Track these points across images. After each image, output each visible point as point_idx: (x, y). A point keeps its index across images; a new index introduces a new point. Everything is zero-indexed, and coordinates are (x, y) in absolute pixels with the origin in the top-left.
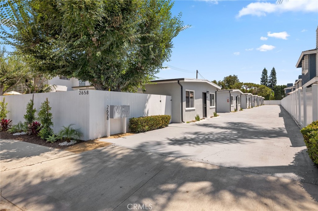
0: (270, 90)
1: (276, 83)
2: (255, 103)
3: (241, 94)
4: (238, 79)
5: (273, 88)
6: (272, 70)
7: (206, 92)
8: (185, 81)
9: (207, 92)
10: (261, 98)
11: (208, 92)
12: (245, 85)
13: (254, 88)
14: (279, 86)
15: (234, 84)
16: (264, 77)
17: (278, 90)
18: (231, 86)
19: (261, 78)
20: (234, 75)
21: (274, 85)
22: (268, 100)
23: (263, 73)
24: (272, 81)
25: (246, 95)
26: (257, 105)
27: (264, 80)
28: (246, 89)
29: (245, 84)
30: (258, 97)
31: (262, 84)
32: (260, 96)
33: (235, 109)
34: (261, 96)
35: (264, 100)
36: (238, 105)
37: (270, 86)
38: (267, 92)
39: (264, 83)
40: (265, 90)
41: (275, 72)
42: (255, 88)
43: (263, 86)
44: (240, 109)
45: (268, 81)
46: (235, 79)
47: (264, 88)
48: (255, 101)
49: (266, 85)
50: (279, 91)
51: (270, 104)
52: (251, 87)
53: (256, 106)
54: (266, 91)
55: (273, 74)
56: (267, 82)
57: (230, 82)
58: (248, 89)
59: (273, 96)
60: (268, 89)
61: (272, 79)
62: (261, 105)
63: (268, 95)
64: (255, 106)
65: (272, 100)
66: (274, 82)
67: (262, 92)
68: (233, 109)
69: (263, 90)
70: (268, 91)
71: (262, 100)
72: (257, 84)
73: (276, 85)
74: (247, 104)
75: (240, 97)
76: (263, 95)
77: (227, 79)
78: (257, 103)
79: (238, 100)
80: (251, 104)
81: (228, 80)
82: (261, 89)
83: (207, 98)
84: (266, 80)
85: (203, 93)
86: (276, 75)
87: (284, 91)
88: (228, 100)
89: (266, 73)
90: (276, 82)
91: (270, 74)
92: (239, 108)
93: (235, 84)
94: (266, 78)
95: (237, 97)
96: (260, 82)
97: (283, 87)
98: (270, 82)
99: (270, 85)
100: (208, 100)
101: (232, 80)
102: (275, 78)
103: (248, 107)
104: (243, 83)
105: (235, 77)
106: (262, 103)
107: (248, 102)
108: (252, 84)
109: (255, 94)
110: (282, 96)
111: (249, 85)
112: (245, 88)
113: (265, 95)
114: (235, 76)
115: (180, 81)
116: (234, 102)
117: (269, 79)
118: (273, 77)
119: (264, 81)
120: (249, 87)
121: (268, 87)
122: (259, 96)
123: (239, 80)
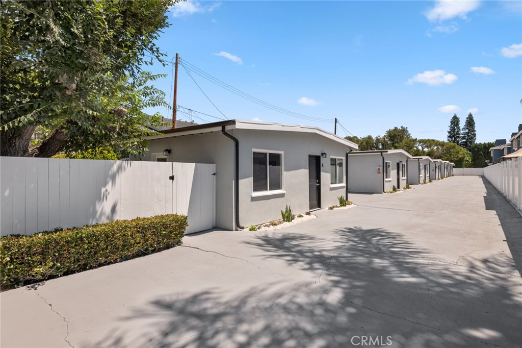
0: (464, 150)
1: (475, 139)
2: (437, 174)
3: (408, 158)
4: (409, 133)
5: (470, 147)
6: (467, 118)
7: (320, 155)
8: (238, 126)
9: (322, 154)
10: (448, 164)
11: (325, 153)
12: (420, 143)
13: (435, 148)
14: (480, 144)
15: (401, 141)
16: (454, 129)
17: (478, 151)
18: (396, 145)
19: (449, 131)
20: (402, 127)
21: (471, 142)
22: (461, 167)
23: (451, 122)
24: (468, 136)
25: (418, 159)
26: (440, 177)
27: (453, 134)
28: (423, 149)
29: (421, 141)
30: (441, 163)
31: (450, 141)
32: (447, 160)
33: (394, 187)
34: (447, 162)
35: (454, 167)
36: (401, 178)
37: (465, 145)
38: (458, 155)
39: (453, 139)
40: (456, 151)
41: (473, 121)
42: (438, 148)
43: (452, 144)
44: (405, 187)
45: (461, 136)
46: (403, 134)
47: (454, 147)
48: (437, 170)
49: (458, 143)
50: (481, 153)
51: (464, 175)
52: (430, 146)
53: (439, 179)
54: (458, 153)
55: (470, 123)
56: (459, 137)
57: (394, 139)
58: (426, 150)
59: (470, 160)
60: (461, 149)
61: (468, 133)
62: (448, 176)
63: (460, 159)
64: (437, 178)
65: (467, 167)
66: (472, 138)
67: (451, 155)
68: (388, 187)
69: (452, 150)
70: (461, 153)
71: (450, 168)
72: (441, 141)
73: (475, 142)
74: (420, 176)
75: (406, 164)
76: (452, 159)
77: (390, 134)
78: (441, 173)
79: (401, 169)
80: (428, 175)
81: (392, 134)
82: (448, 149)
83: (322, 168)
84: (457, 133)
85: (310, 156)
86: (475, 125)
87: (489, 153)
88: (379, 169)
89: (458, 122)
90: (475, 137)
91: (465, 124)
92: (403, 183)
93: (404, 141)
94: (458, 131)
95: (398, 164)
96: (447, 137)
97: (487, 147)
98: (464, 138)
99: (464, 142)
100: (323, 172)
101: (399, 135)
102: (474, 131)
103: (422, 181)
104: (416, 139)
105: (404, 131)
106: (450, 173)
107: (422, 172)
108: (432, 141)
109: (438, 158)
110: (486, 161)
111: (428, 143)
112: (420, 148)
113: (456, 159)
114: (404, 129)
115: (228, 128)
116: (393, 173)
117: (462, 132)
118: (469, 130)
119: (454, 136)
120: (427, 147)
121: (460, 145)
122: (443, 162)
123: (411, 135)
